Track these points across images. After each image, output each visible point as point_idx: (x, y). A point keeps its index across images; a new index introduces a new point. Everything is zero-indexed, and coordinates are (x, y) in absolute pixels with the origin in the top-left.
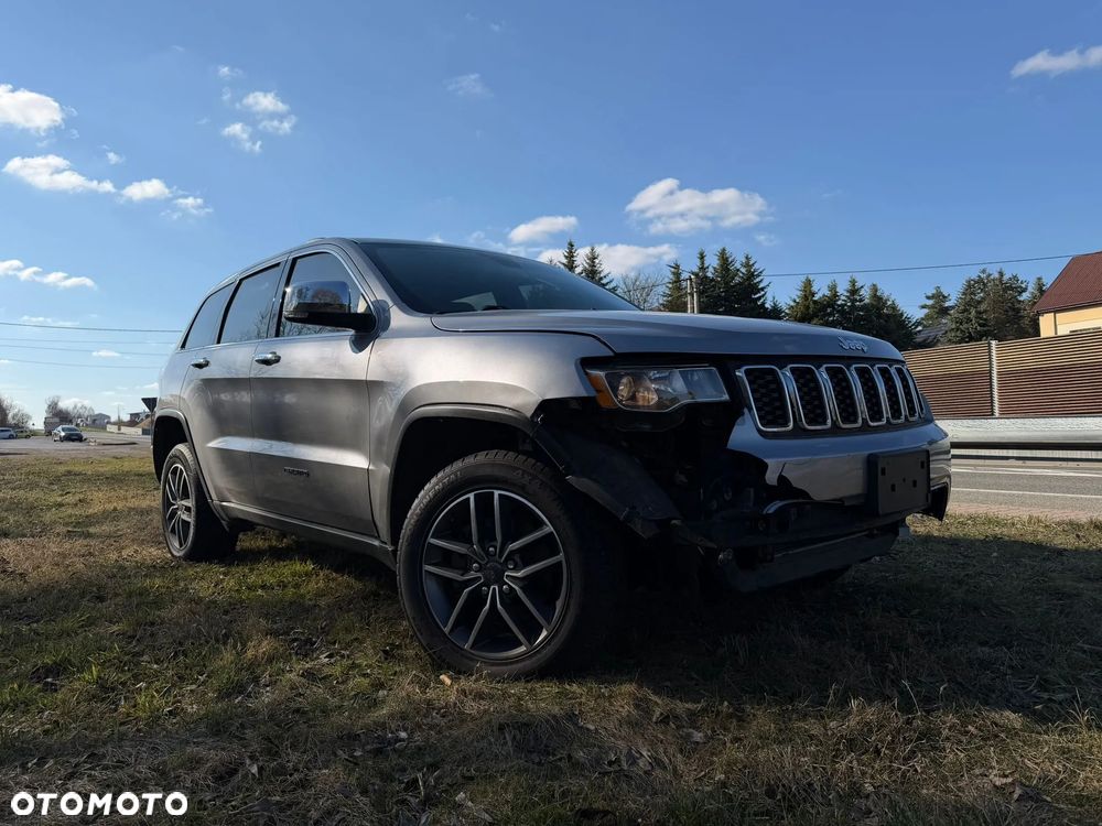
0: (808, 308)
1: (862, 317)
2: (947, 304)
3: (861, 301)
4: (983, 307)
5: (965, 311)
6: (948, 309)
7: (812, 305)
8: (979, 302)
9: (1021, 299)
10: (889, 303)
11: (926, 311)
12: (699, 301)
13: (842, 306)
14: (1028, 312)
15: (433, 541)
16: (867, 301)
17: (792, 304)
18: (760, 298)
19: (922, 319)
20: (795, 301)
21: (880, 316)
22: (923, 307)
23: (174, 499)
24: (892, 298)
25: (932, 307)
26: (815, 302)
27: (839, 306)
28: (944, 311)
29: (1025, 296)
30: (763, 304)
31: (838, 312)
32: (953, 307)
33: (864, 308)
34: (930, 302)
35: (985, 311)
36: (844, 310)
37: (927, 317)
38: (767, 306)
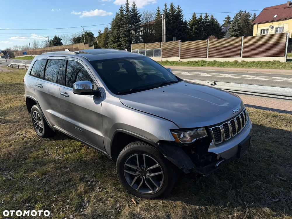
0: (194, 22)
1: (208, 25)
2: (230, 20)
3: (208, 20)
4: (239, 22)
5: (235, 23)
6: (230, 22)
7: (195, 21)
8: (239, 20)
9: (249, 19)
10: (215, 20)
11: (225, 22)
12: (165, 21)
13: (203, 21)
14: (251, 23)
15: (126, 165)
16: (210, 20)
17: (190, 20)
18: (181, 19)
19: (223, 24)
20: (191, 20)
21: (213, 24)
22: (224, 21)
23: (36, 120)
24: (216, 19)
25: (226, 21)
26: (196, 20)
27: (202, 21)
28: (229, 22)
29: (250, 18)
30: (182, 20)
31: (202, 23)
32: (232, 21)
33: (209, 22)
34: (226, 19)
35: (240, 23)
36: (203, 22)
37: (225, 24)
38: (183, 21)
